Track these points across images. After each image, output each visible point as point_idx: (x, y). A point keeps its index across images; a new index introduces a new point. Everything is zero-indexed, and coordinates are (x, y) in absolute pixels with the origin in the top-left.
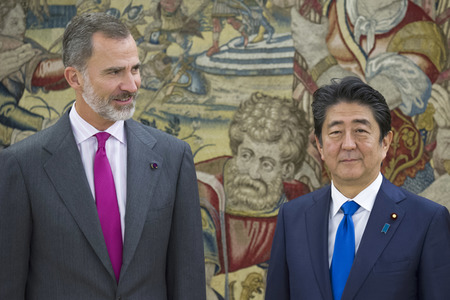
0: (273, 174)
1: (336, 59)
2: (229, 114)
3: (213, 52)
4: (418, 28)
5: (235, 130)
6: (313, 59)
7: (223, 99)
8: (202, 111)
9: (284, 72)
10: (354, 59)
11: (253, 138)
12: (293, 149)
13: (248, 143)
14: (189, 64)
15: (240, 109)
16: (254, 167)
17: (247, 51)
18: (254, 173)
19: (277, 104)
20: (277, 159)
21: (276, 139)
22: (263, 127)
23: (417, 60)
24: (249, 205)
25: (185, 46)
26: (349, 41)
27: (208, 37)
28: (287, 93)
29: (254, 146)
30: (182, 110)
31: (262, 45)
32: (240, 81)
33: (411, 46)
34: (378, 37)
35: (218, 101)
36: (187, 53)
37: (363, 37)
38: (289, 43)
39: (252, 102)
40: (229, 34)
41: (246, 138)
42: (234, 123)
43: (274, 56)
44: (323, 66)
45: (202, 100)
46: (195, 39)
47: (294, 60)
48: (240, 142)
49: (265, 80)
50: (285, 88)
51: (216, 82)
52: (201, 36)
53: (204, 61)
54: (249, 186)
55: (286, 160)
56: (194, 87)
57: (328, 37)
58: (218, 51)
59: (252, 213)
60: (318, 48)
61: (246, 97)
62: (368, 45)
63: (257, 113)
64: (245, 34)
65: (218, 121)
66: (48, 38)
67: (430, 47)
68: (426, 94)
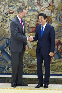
2: (30, 16)
4: (50, 7)
7: (29, 15)
8: (27, 16)
9: (36, 12)
10: (43, 10)
12: (37, 20)
13: (32, 19)
15: (31, 16)
16: (33, 22)
21: (35, 19)
23: (50, 10)
28: (36, 14)
31: (33, 9)
32: (31, 13)
33: (49, 9)
38: (36, 9)
40: (30, 8)
44: (40, 11)
46: (26, 8)
49: (34, 13)
51: (29, 13)
55: (36, 21)
57: (41, 8)
63: (33, 16)
64: (32, 8)
66: (11, 8)
67: (51, 9)
68: (51, 14)
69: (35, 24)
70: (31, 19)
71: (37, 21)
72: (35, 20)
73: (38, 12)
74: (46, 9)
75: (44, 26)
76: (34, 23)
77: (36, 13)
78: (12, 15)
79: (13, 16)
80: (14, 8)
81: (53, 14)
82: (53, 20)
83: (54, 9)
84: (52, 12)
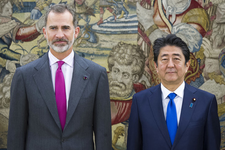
0: (128, 80)
1: (158, 26)
2: (108, 52)
3: (100, 23)
4: (196, 11)
5: (110, 59)
6: (147, 26)
7: (104, 45)
8: (95, 51)
9: (134, 32)
10: (166, 26)
11: (119, 63)
12: (138, 68)
13: (117, 66)
14: (88, 29)
15: (113, 50)
16: (119, 77)
17: (116, 22)
18: (119, 80)
19: (130, 47)
20: (130, 73)
21: (130, 64)
22: (124, 58)
23: (196, 26)
24: (117, 94)
25: (87, 20)
26: (164, 18)
27: (98, 16)
28: (135, 42)
29: (119, 67)
30: (86, 50)
31: (123, 20)
32: (113, 36)
33: (193, 20)
34: (177, 16)
35: (102, 46)
36: (88, 23)
37: (170, 16)
38: (136, 19)
39: (119, 47)
40: (107, 15)
41: (116, 63)
42: (110, 56)
43: (129, 25)
45: (95, 45)
46: (91, 17)
47: (138, 27)
48: (113, 65)
49: (124, 36)
50: (133, 40)
51: (102, 37)
52: (94, 16)
53: (96, 27)
54: (117, 86)
55: (134, 74)
56: (91, 39)
57: (154, 16)
58: (102, 23)
59: (119, 98)
60: (150, 21)
61: (116, 44)
62: (173, 20)
63: (121, 51)
64: (115, 15)
65: (102, 55)
66: (23, 17)
67: (201, 20)
68: (200, 43)
69: (130, 86)
70: (111, 66)
71: (140, 74)
72: (129, 69)
73: (141, 32)
74: (179, 20)
75: (180, 91)
76: (127, 81)
77: (136, 36)
78: (27, 45)
79: (35, 52)
80: (37, 17)
81: (206, 44)
82: (207, 69)
83: (210, 19)
84: (203, 33)
